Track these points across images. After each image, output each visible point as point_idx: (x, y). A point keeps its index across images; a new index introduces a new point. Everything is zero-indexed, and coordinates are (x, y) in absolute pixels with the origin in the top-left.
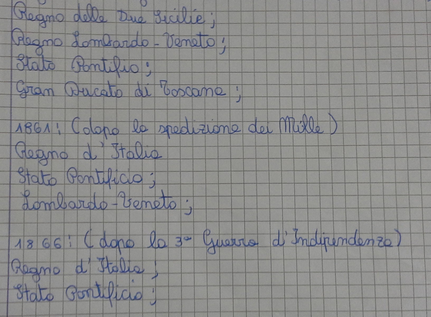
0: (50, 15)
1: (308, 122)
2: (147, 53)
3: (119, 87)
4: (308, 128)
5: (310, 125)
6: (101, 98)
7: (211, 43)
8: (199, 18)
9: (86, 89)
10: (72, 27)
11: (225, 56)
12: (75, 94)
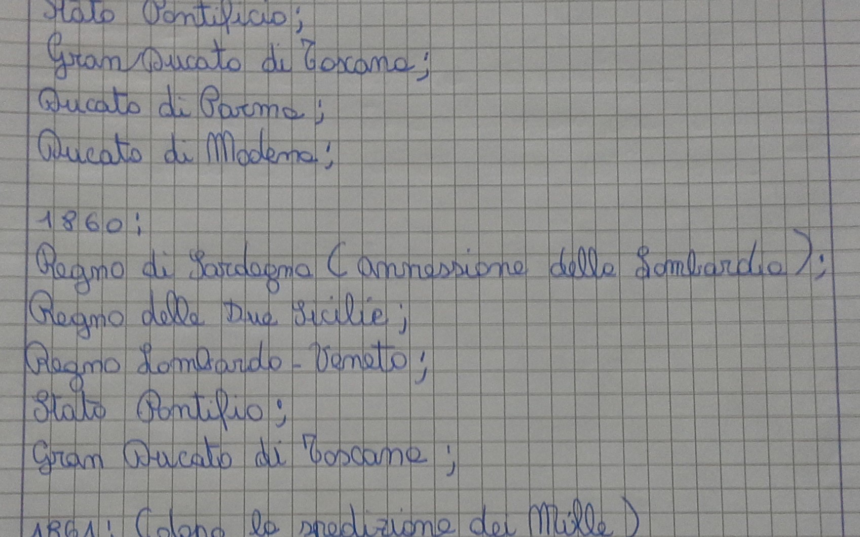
0: (97, 312)
1: (584, 515)
2: (280, 383)
3: (224, 449)
4: (582, 525)
5: (586, 521)
6: (192, 471)
7: (399, 361)
8: (378, 314)
9: (163, 453)
10: (138, 335)
11: (426, 387)
12: (143, 464)
